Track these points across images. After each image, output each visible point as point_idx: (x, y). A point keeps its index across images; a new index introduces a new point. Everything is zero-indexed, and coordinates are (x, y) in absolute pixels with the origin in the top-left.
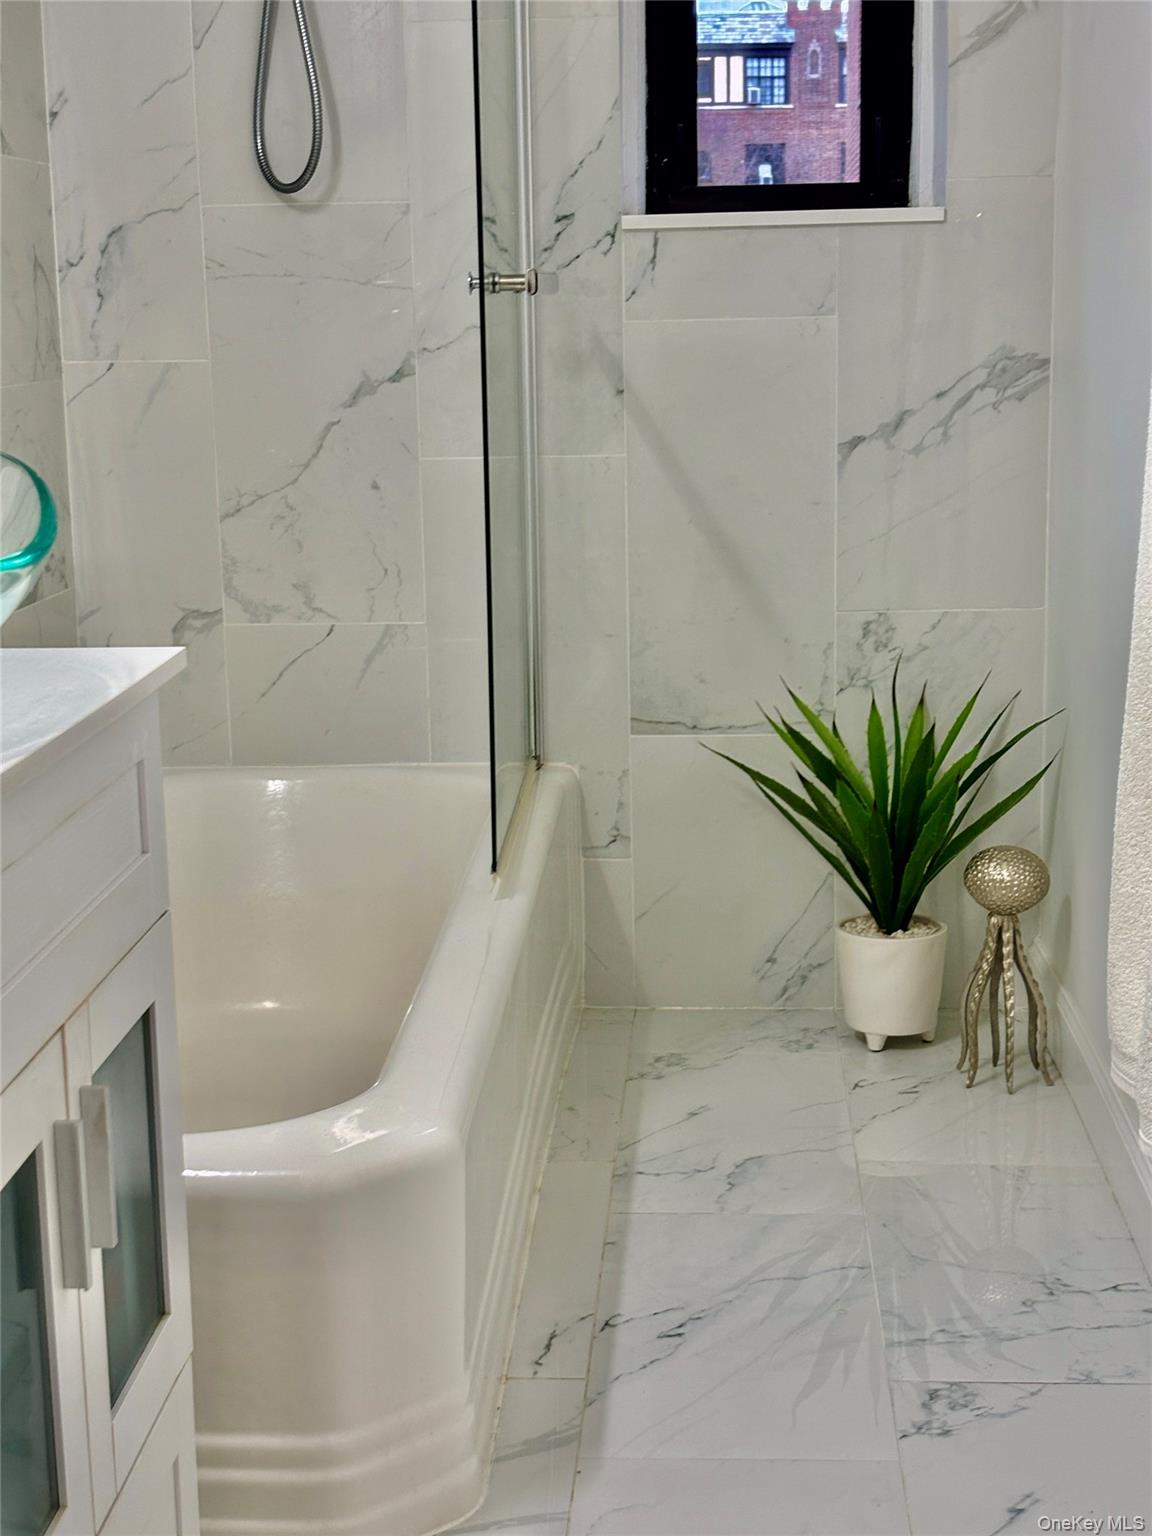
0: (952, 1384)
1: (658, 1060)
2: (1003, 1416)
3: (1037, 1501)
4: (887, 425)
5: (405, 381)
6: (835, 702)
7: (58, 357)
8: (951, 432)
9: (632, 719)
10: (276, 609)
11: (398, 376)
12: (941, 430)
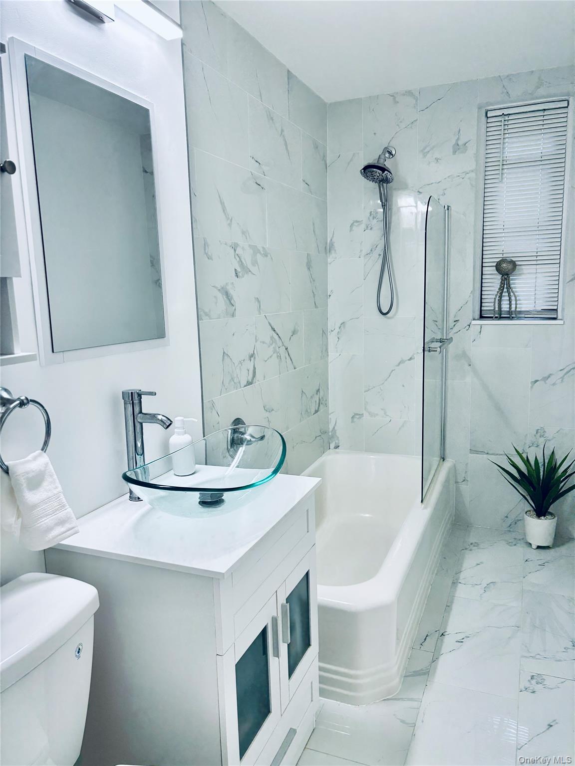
0: (539, 675)
1: (471, 544)
2: (551, 689)
3: (557, 723)
4: (545, 377)
5: (412, 361)
6: (527, 450)
7: (328, 353)
8: (564, 380)
9: (470, 450)
10: (377, 415)
11: (410, 359)
12: (561, 379)
